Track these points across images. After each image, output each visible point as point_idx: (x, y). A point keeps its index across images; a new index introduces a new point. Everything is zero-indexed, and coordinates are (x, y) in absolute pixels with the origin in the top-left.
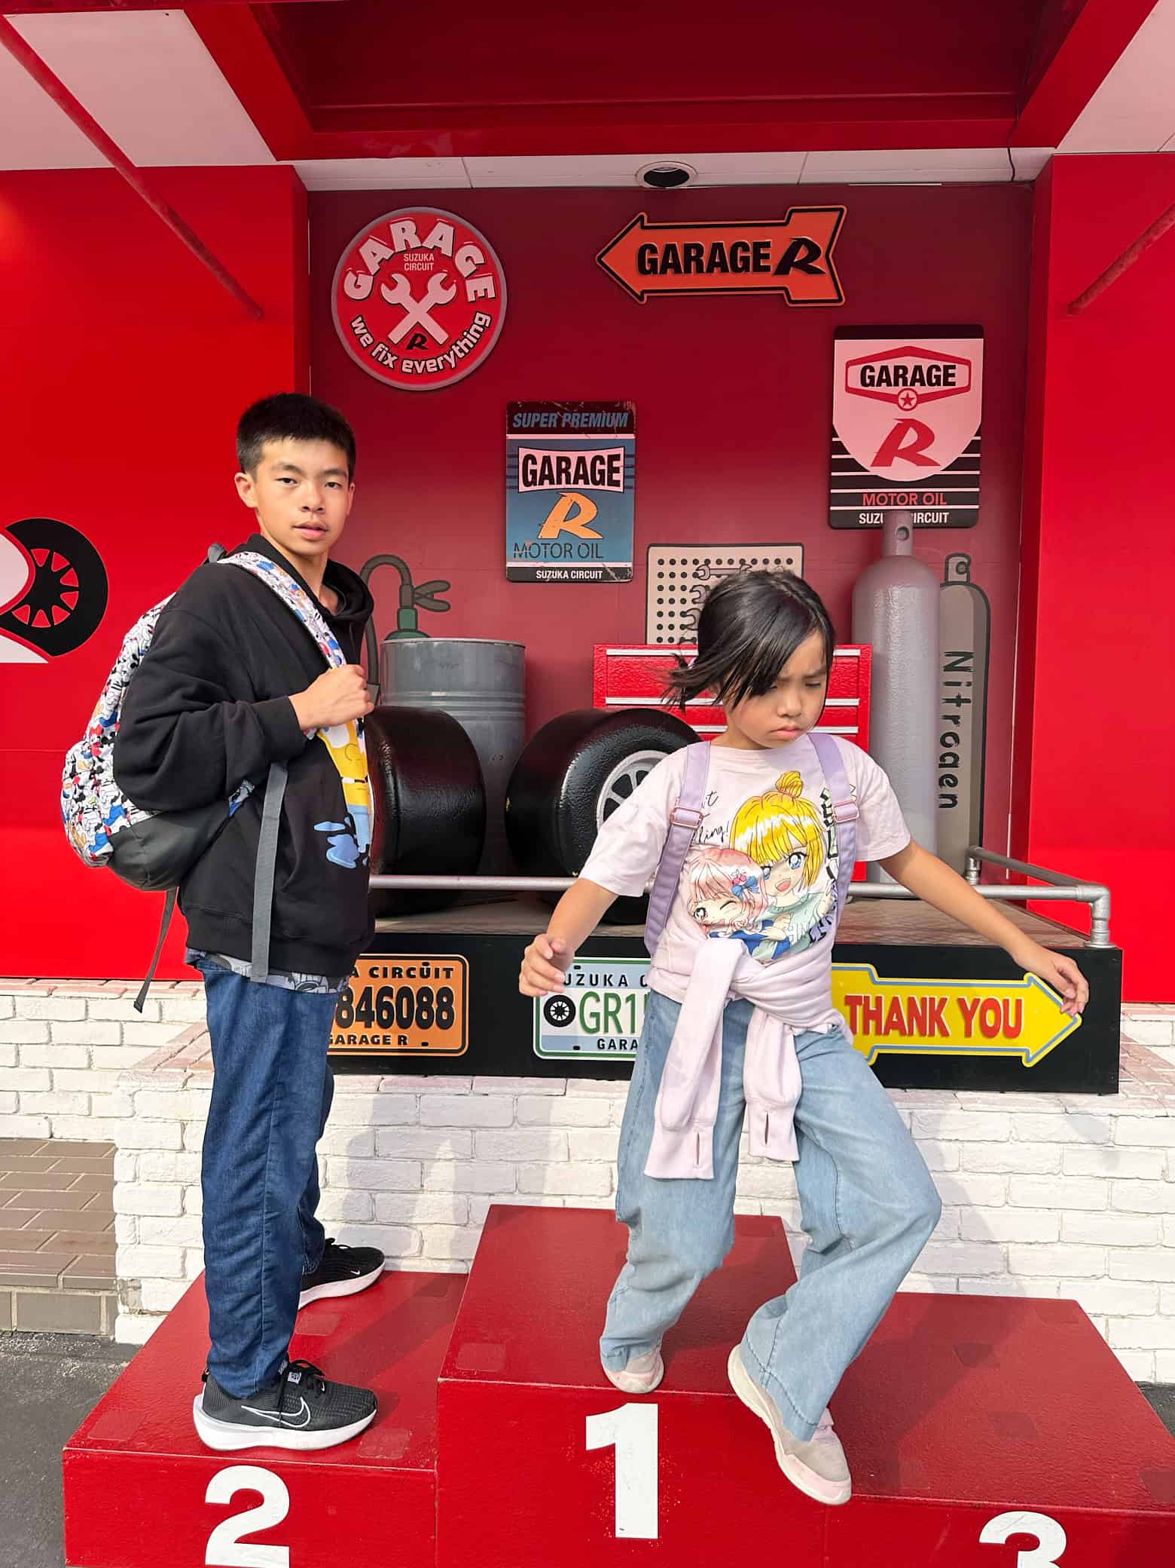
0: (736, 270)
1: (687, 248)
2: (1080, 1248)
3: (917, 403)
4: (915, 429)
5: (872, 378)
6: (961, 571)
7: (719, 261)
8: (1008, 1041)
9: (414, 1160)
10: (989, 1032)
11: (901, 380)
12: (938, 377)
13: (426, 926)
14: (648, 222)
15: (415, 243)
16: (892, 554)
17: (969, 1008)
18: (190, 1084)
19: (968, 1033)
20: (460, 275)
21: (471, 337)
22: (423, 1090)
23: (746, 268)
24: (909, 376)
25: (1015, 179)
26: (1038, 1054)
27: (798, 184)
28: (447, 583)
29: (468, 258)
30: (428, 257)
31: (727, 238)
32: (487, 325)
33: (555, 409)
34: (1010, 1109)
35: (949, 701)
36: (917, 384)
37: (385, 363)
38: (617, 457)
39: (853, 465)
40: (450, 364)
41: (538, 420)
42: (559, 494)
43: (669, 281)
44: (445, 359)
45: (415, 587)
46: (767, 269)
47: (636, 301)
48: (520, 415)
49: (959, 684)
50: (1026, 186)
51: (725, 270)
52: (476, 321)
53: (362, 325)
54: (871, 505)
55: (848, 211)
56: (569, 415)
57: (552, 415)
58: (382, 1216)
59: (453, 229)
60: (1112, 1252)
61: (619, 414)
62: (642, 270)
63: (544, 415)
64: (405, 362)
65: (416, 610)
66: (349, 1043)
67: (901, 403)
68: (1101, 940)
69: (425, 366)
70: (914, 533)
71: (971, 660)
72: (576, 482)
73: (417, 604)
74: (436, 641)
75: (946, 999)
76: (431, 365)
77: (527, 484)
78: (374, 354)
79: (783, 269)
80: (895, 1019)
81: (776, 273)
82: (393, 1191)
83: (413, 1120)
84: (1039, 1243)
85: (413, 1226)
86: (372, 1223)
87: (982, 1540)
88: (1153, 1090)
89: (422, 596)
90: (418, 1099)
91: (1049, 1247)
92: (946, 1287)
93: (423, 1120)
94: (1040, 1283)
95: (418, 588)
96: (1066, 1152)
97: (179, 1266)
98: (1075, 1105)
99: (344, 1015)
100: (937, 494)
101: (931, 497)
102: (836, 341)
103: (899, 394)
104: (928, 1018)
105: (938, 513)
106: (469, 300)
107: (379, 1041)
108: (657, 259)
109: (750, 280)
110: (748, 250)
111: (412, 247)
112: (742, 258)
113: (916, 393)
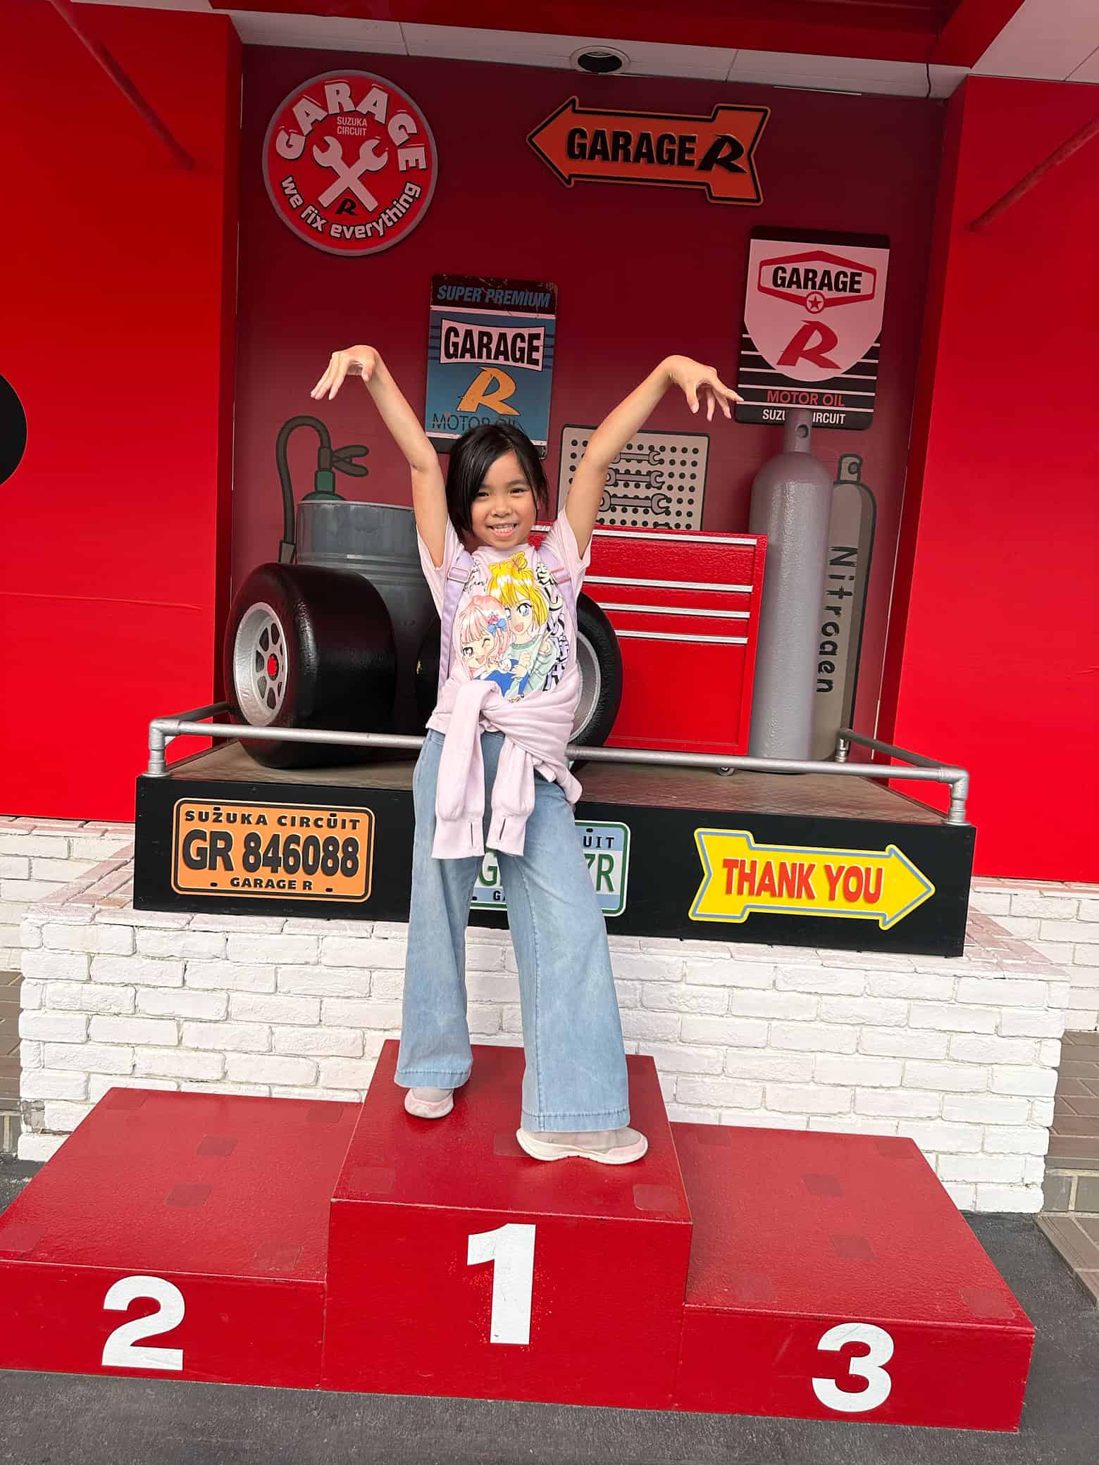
0: (661, 161)
1: (616, 136)
2: (920, 1093)
3: (824, 307)
4: (819, 331)
5: (783, 279)
6: (854, 470)
7: (647, 152)
8: (869, 906)
9: (315, 996)
10: (851, 897)
11: (810, 283)
12: (844, 283)
13: (337, 779)
14: (580, 106)
15: (349, 106)
16: (792, 450)
17: (834, 874)
18: (98, 918)
19: (832, 897)
20: (393, 143)
21: (401, 207)
22: (326, 932)
23: (671, 160)
24: (818, 280)
25: (931, 95)
26: (892, 920)
27: (726, 81)
28: (366, 449)
29: (401, 127)
30: (362, 123)
31: (655, 129)
32: (417, 196)
33: (479, 284)
34: (864, 966)
35: (832, 593)
36: (825, 288)
38: (537, 336)
40: (379, 232)
41: (462, 294)
42: (479, 368)
43: (597, 167)
44: (373, 226)
45: (334, 450)
46: (691, 163)
47: (562, 184)
48: (445, 287)
49: (843, 577)
50: (940, 103)
51: (651, 161)
52: (406, 191)
53: (293, 185)
54: (775, 402)
55: (771, 114)
56: (493, 291)
57: (476, 289)
58: (281, 1047)
59: (386, 95)
60: (946, 1097)
61: (542, 295)
62: (571, 154)
63: (468, 289)
64: (334, 226)
65: (333, 472)
66: (255, 886)
67: (809, 305)
68: (957, 817)
69: (354, 232)
70: (812, 434)
71: (855, 556)
72: (496, 358)
73: (336, 468)
74: (354, 505)
75: (814, 865)
76: (360, 232)
77: (448, 355)
78: (303, 216)
79: (706, 165)
80: (767, 882)
81: (700, 168)
82: (292, 1025)
83: (312, 960)
84: (883, 1087)
85: (311, 1058)
86: (271, 1053)
87: (820, 1347)
88: (993, 955)
89: (340, 459)
90: (320, 941)
91: (891, 1092)
92: (797, 1124)
93: (324, 960)
94: (881, 1122)
95: (336, 451)
96: (912, 1007)
97: (81, 1090)
98: (923, 966)
99: (252, 860)
100: (836, 396)
101: (829, 398)
102: (752, 241)
103: (807, 297)
104: (797, 881)
105: (833, 415)
106: (401, 169)
107: (284, 885)
108: (586, 144)
109: (673, 173)
110: (674, 143)
111: (345, 110)
112: (668, 150)
113: (823, 297)
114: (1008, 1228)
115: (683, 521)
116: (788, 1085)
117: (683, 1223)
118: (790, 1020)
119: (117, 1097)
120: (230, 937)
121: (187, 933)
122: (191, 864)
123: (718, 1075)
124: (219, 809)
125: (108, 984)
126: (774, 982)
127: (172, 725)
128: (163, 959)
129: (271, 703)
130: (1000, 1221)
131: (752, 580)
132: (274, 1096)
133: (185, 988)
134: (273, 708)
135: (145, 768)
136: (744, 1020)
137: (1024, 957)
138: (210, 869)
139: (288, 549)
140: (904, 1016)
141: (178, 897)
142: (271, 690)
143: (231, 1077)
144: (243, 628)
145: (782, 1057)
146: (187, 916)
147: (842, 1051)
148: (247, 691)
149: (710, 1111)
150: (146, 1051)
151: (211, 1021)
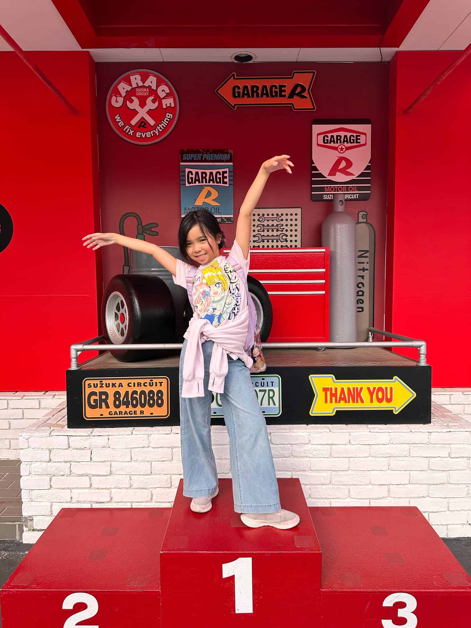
0: (272, 96)
1: (253, 87)
2: (418, 486)
3: (346, 150)
4: (345, 161)
5: (327, 140)
6: (364, 218)
7: (266, 93)
8: (387, 404)
9: (148, 462)
10: (380, 401)
11: (339, 141)
12: (353, 140)
13: (152, 365)
14: (236, 76)
15: (140, 84)
16: (336, 211)
17: (372, 391)
18: (52, 434)
19: (372, 401)
20: (160, 97)
21: (165, 123)
22: (151, 433)
23: (276, 95)
24: (342, 140)
25: (383, 60)
26: (399, 409)
27: (296, 62)
28: (157, 224)
29: (163, 91)
30: (146, 90)
31: (268, 83)
33: (200, 152)
34: (387, 431)
35: (360, 270)
36: (345, 143)
37: (129, 133)
38: (226, 172)
39: (321, 175)
40: (156, 134)
41: (193, 157)
42: (202, 187)
43: (246, 101)
44: (154, 132)
45: (143, 226)
46: (285, 96)
47: (232, 109)
48: (186, 155)
49: (364, 263)
50: (387, 63)
51: (268, 96)
52: (167, 116)
53: (119, 118)
54: (328, 192)
55: (317, 73)
56: (206, 155)
57: (199, 155)
58: (135, 485)
59: (156, 78)
60: (430, 487)
61: (226, 155)
62: (234, 96)
63: (195, 155)
64: (137, 133)
65: (144, 235)
66: (120, 414)
67: (339, 150)
68: (423, 362)
69: (146, 135)
70: (345, 203)
71: (368, 253)
72: (209, 182)
73: (144, 233)
75: (363, 388)
76: (148, 135)
77: (189, 183)
78: (124, 130)
79: (291, 96)
80: (342, 396)
81: (289, 97)
82: (139, 475)
83: (147, 445)
84: (402, 484)
85: (148, 489)
86: (131, 488)
87: (384, 605)
88: (445, 421)
89: (146, 229)
90: (149, 436)
91: (406, 486)
92: (365, 504)
93: (151, 445)
94: (402, 500)
95: (144, 226)
96: (411, 447)
97: (49, 510)
98: (414, 429)
99: (117, 403)
100: (354, 187)
101: (351, 188)
102: (313, 125)
103: (338, 146)
104: (356, 395)
105: (354, 195)
106: (164, 108)
107: (132, 413)
108: (240, 91)
109: (278, 100)
110: (277, 88)
111: (139, 86)
112: (275, 91)
113: (345, 146)
114: (463, 545)
115: (294, 244)
116: (359, 487)
117: (317, 552)
118: (358, 457)
119: (65, 513)
120: (110, 437)
121: (91, 437)
122: (92, 407)
123: (328, 484)
124: (102, 382)
125: (58, 462)
126: (350, 441)
127: (80, 347)
128: (82, 449)
129: (122, 334)
130: (459, 542)
131: (325, 266)
132: (133, 507)
133: (92, 461)
134: (123, 336)
135: (70, 366)
136: (337, 459)
137: (458, 422)
138: (99, 408)
139: (126, 269)
140: (408, 452)
141: (87, 421)
142: (122, 328)
143: (114, 500)
144: (109, 303)
145: (355, 474)
146: (91, 430)
147: (382, 469)
148: (112, 330)
149: (326, 500)
150: (76, 491)
151: (104, 475)
